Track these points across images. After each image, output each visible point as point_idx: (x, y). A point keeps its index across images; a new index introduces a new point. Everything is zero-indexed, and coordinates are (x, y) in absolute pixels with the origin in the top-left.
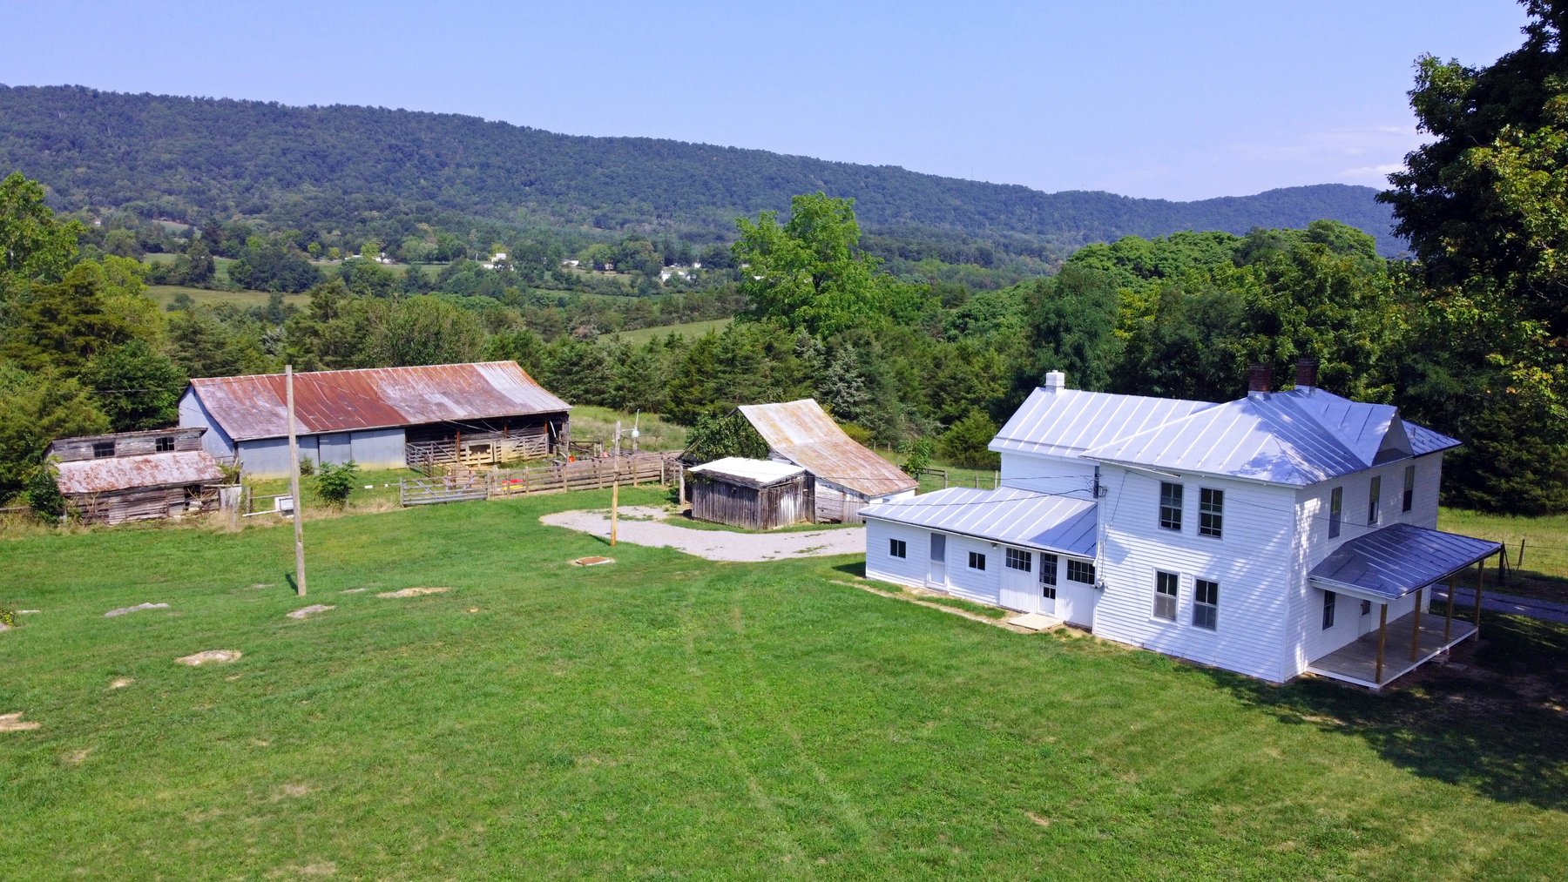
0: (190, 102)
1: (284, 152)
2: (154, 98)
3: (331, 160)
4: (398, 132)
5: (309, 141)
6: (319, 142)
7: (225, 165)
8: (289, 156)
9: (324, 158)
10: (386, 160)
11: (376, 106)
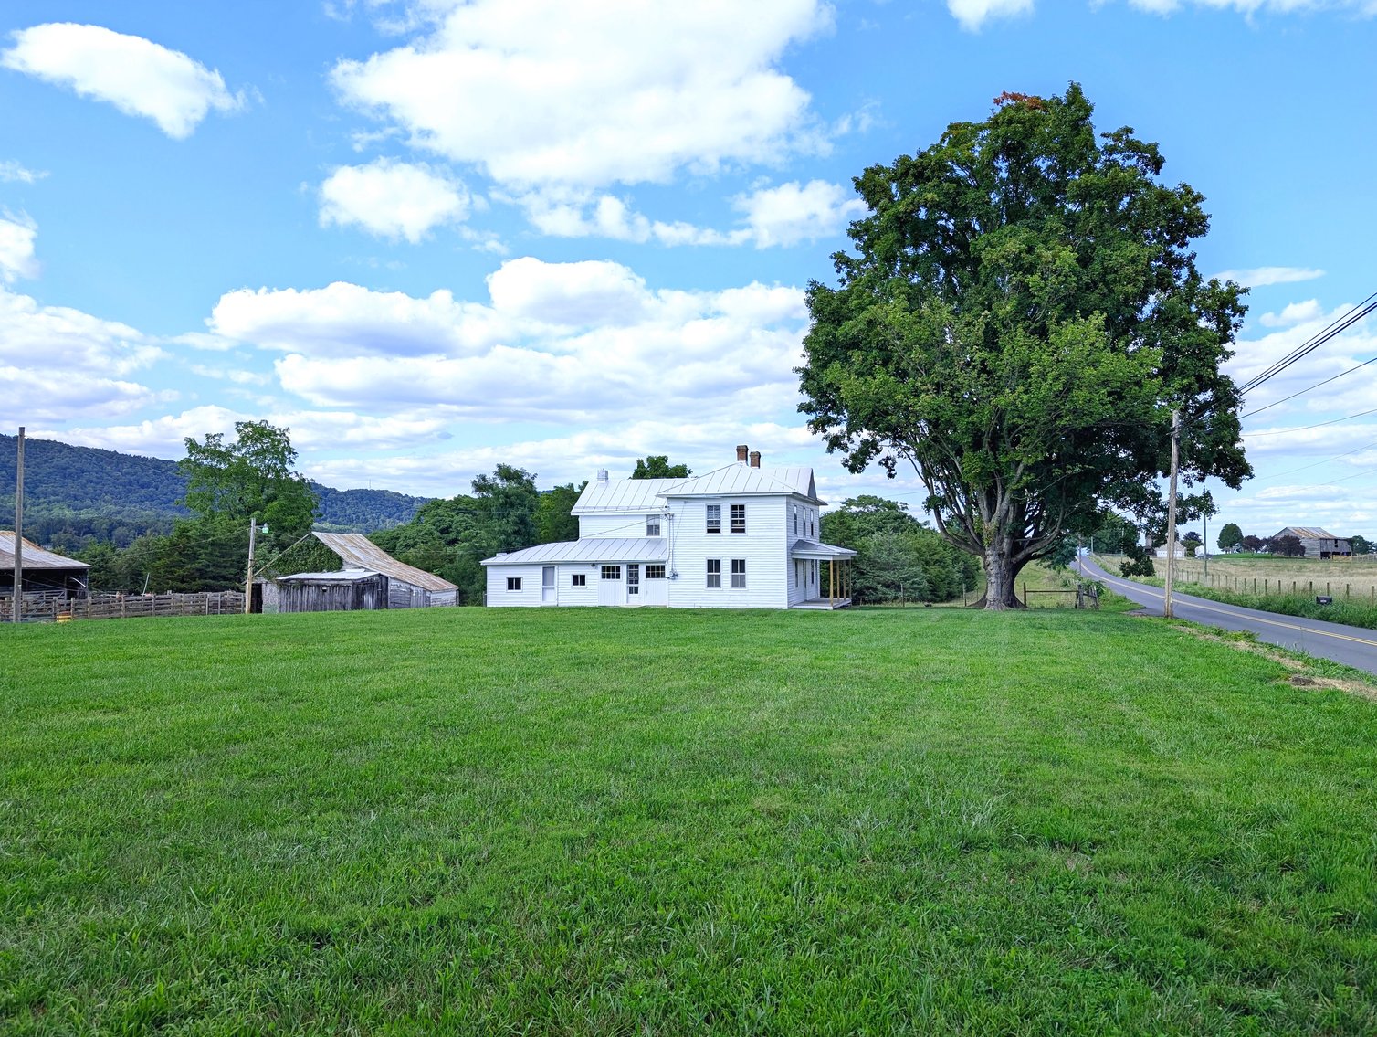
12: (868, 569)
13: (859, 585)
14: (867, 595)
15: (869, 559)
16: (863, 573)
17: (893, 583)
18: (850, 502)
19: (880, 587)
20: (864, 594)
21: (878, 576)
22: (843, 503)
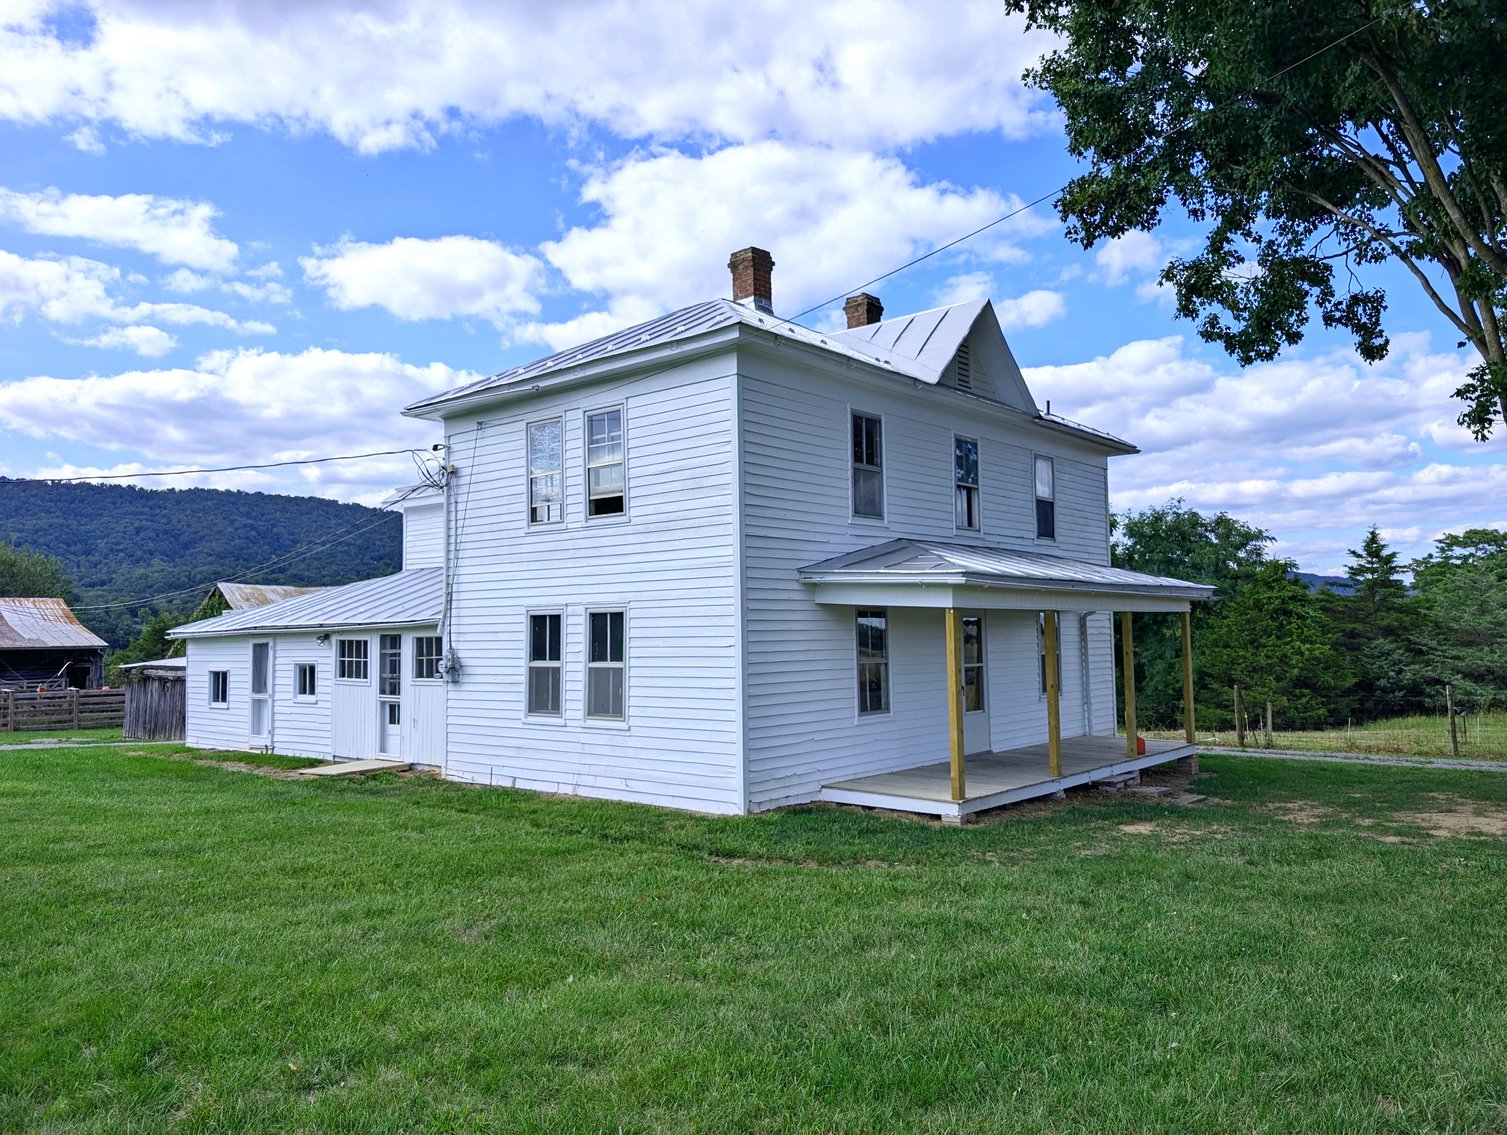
0: (47, 485)
1: (138, 531)
2: (9, 482)
3: (183, 539)
4: (253, 514)
5: (164, 521)
6: (174, 521)
7: (75, 544)
8: (142, 534)
9: (176, 537)
10: (239, 538)
11: (234, 489)
12: (1433, 644)
13: (1409, 675)
14: (1430, 696)
15: (1437, 625)
16: (1420, 653)
17: (1490, 671)
18: (1453, 541)
19: (1458, 680)
20: (1422, 693)
21: (1455, 658)
22: (1440, 541)
